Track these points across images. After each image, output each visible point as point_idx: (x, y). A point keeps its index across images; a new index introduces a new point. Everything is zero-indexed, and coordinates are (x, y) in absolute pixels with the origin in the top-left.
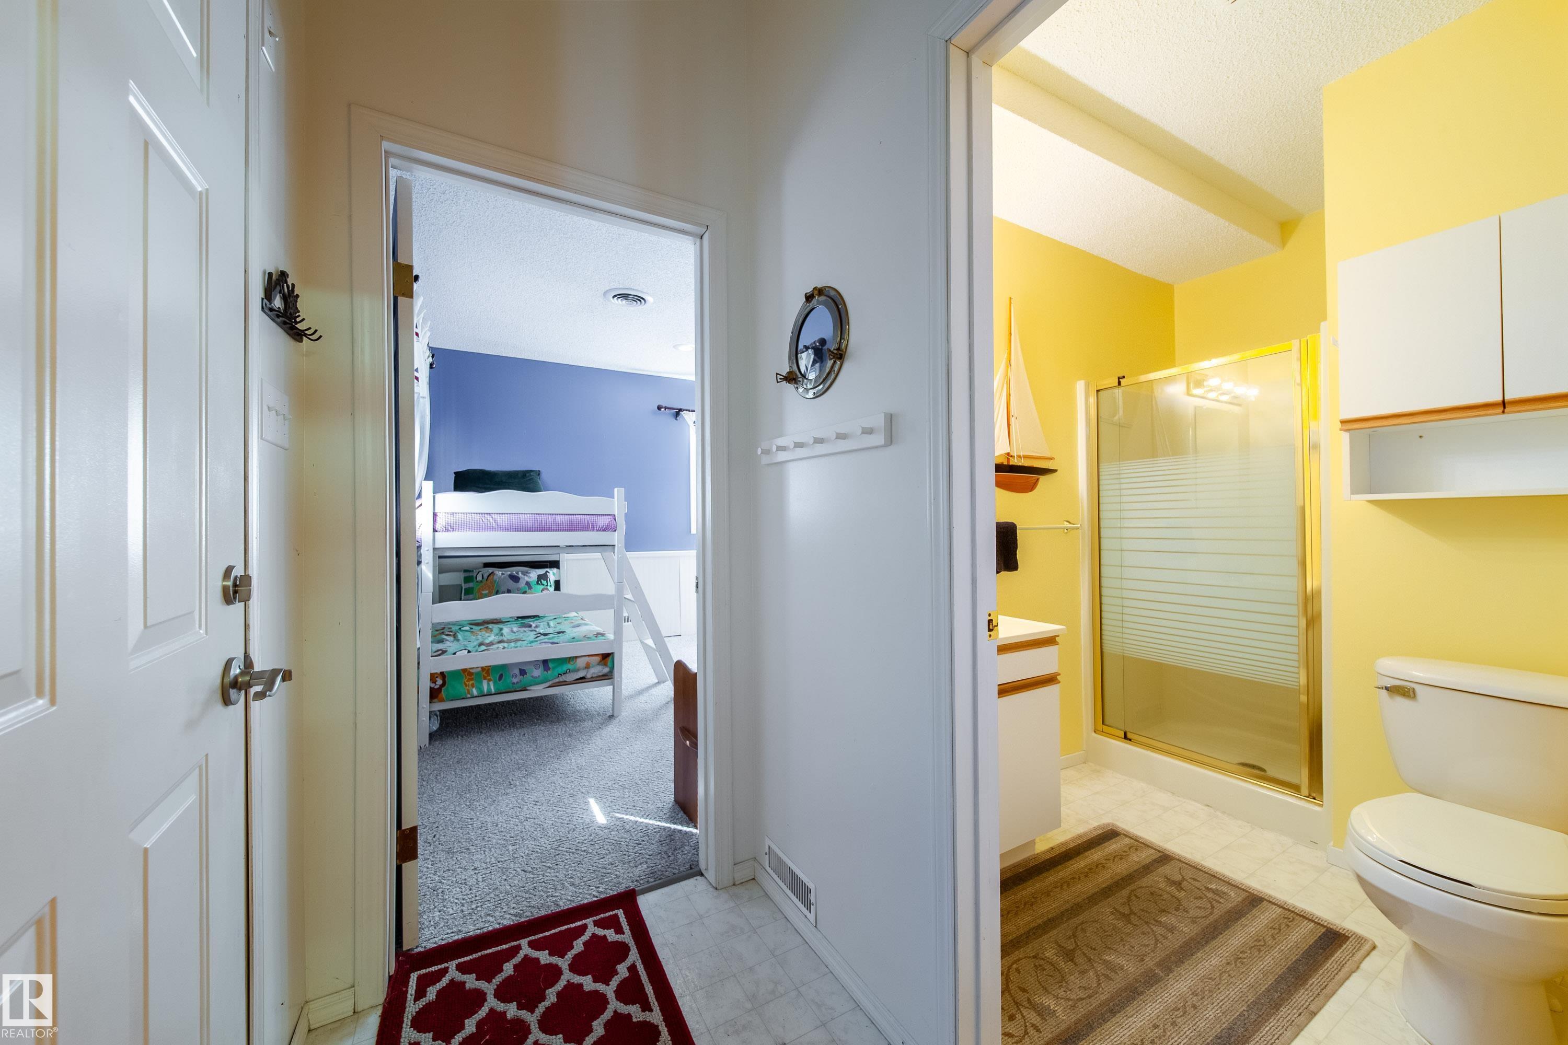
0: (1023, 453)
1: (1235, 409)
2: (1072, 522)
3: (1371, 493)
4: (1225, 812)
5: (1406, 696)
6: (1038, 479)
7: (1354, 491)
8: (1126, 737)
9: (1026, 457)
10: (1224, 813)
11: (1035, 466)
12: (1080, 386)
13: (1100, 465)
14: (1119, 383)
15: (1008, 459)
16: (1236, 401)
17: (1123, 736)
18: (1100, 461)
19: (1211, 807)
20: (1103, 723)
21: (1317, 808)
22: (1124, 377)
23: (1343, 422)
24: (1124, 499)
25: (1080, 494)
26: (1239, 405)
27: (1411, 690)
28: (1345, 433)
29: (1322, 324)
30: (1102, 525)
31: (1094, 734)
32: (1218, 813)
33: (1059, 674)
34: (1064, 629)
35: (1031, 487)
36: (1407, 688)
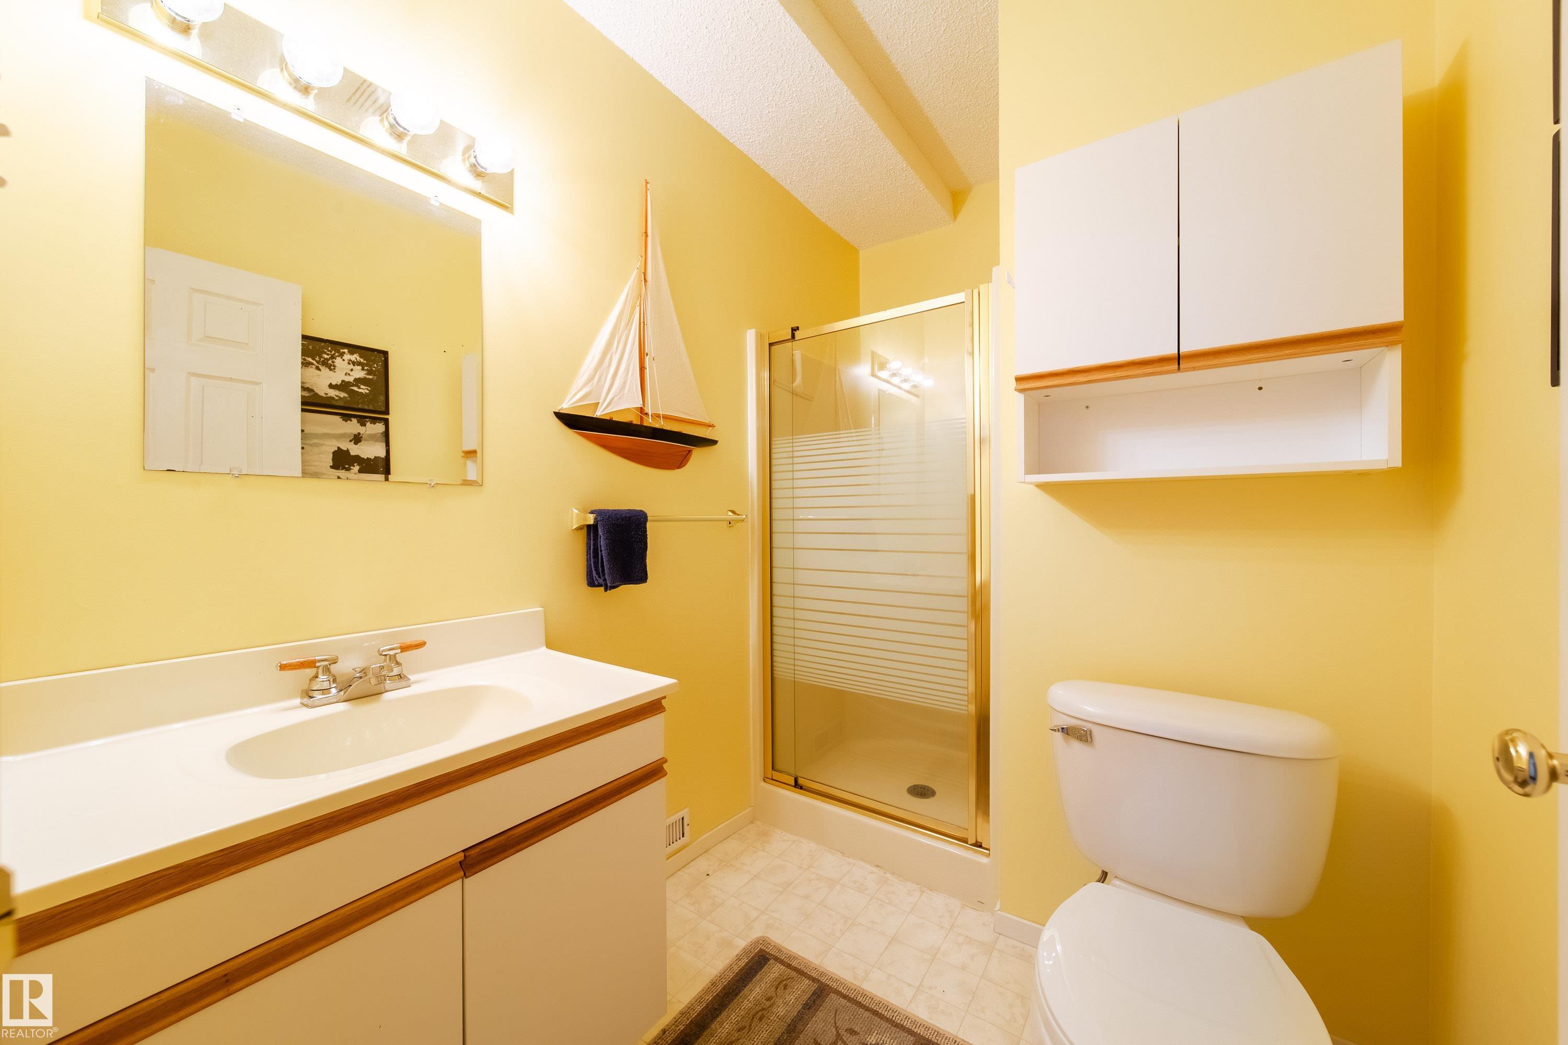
0: (662, 412)
1: (913, 399)
2: (737, 513)
3: (1039, 474)
4: (895, 873)
5: (1083, 741)
6: (690, 451)
7: (1028, 471)
8: (797, 785)
9: (666, 417)
10: (893, 874)
11: (684, 432)
12: (751, 337)
13: (773, 439)
14: (793, 336)
15: (642, 418)
16: (915, 391)
17: (793, 783)
18: (773, 434)
19: (881, 867)
20: (773, 768)
21: (985, 860)
22: (798, 328)
23: (1019, 379)
24: (798, 483)
25: (749, 476)
26: (917, 396)
27: (1088, 733)
28: (1019, 394)
29: (995, 269)
30: (774, 517)
31: (763, 784)
32: (889, 875)
33: (666, 761)
34: (675, 683)
35: (680, 462)
36: (1084, 730)
